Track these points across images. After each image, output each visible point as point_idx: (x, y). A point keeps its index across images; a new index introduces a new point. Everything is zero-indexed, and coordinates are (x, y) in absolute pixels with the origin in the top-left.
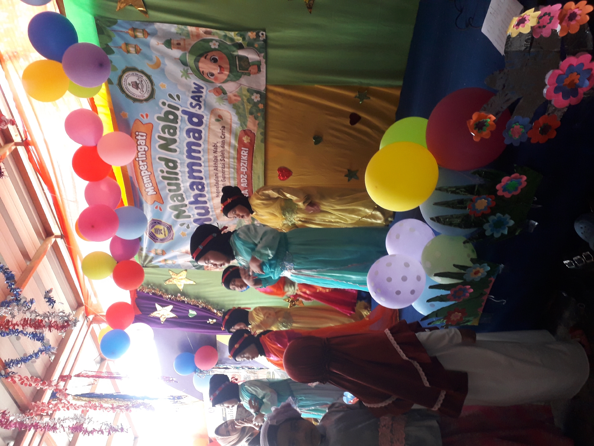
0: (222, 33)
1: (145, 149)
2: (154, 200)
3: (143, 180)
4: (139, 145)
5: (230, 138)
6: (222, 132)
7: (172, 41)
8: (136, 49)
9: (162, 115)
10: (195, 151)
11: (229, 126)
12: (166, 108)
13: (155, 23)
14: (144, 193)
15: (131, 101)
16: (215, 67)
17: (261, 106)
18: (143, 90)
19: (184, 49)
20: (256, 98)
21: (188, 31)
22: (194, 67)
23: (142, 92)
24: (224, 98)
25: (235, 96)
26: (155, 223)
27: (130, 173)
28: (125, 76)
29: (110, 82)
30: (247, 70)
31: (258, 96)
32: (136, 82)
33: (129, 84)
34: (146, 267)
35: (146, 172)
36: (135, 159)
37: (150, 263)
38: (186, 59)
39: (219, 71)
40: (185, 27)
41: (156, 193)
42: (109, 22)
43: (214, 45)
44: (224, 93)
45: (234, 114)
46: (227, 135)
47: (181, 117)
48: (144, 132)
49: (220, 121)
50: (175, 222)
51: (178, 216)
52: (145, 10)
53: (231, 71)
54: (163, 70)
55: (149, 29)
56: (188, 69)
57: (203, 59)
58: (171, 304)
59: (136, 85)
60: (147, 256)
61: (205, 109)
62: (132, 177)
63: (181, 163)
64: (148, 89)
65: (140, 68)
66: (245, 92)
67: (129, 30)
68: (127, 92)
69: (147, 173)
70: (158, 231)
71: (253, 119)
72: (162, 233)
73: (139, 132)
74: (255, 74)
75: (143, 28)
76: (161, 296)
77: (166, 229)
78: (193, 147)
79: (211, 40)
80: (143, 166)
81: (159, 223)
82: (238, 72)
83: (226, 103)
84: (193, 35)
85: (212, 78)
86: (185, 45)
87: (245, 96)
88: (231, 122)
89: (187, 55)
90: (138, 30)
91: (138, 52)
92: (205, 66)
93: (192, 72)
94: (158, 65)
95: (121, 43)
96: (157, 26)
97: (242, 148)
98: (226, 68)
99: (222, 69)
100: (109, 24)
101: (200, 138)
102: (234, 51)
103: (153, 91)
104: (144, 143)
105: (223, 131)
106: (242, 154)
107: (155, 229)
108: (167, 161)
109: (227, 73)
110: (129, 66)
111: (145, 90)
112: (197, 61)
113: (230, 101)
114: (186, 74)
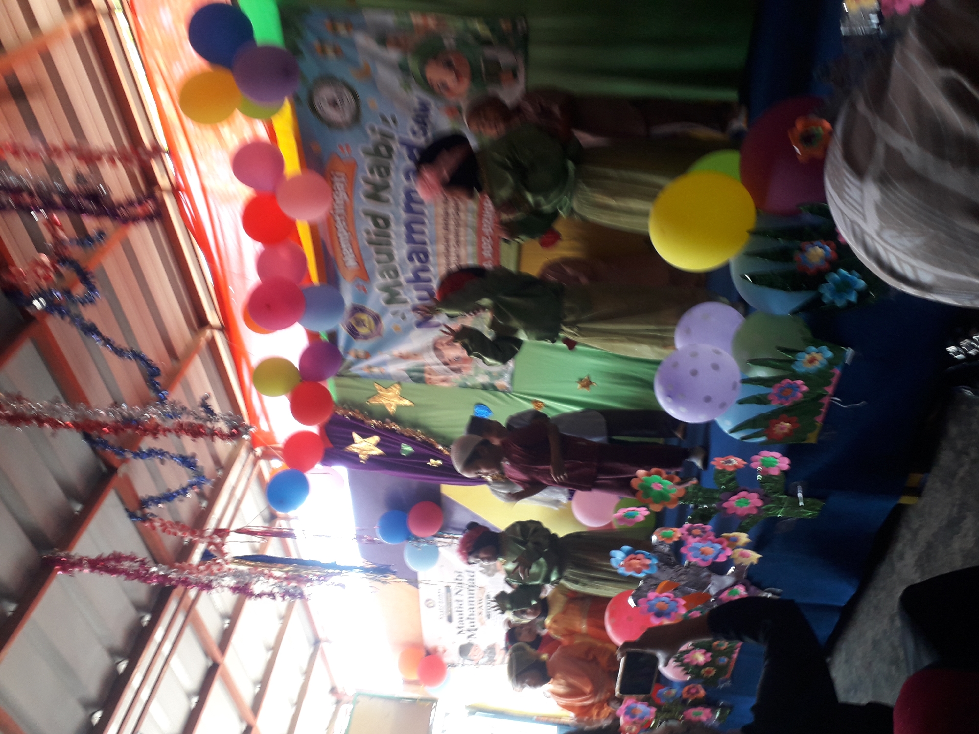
0: (461, 22)
1: (343, 196)
2: (355, 276)
3: (340, 243)
4: (335, 191)
7: (388, 36)
9: (370, 147)
12: (376, 137)
14: (341, 263)
16: (449, 74)
18: (344, 110)
19: (404, 48)
21: (411, 21)
22: (419, 75)
23: (341, 113)
26: (356, 309)
27: (323, 234)
28: (317, 88)
29: (296, 99)
30: (496, 77)
33: (325, 102)
34: (341, 375)
35: (344, 231)
36: (330, 212)
37: (347, 371)
38: (407, 63)
39: (454, 81)
41: (359, 264)
43: (448, 40)
47: (398, 150)
50: (385, 310)
51: (389, 302)
53: (472, 80)
54: (373, 80)
55: (354, 19)
57: (432, 62)
58: (376, 433)
59: (333, 103)
62: (325, 239)
63: (395, 220)
64: (350, 107)
68: (321, 113)
70: (360, 323)
72: (365, 326)
73: (335, 171)
74: (508, 82)
76: (362, 422)
77: (371, 320)
80: (340, 223)
81: (361, 311)
82: (483, 79)
84: (418, 30)
86: (405, 41)
89: (409, 55)
90: (339, 21)
92: (435, 73)
93: (415, 82)
94: (366, 73)
95: (314, 40)
96: (365, 13)
98: (466, 75)
99: (459, 77)
103: (358, 111)
104: (343, 189)
107: (355, 319)
108: (375, 217)
109: (465, 81)
112: (422, 63)
114: (406, 84)
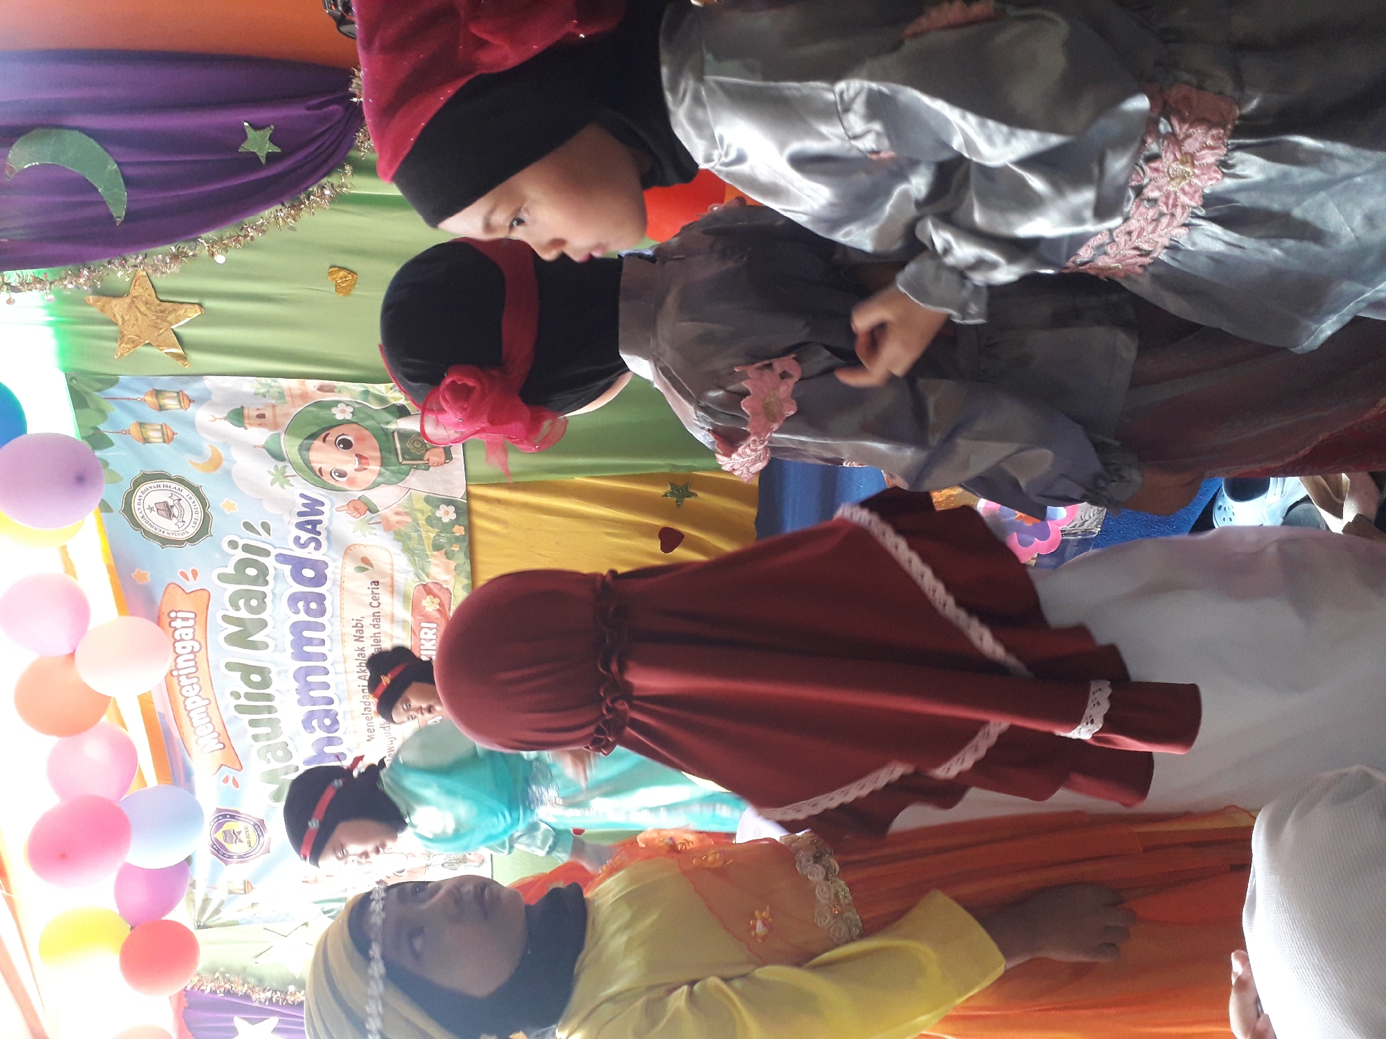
0: (358, 387)
1: (193, 647)
2: (219, 765)
3: (191, 719)
4: (179, 641)
5: (392, 604)
6: (373, 593)
7: (246, 412)
8: (163, 434)
9: (230, 570)
10: (310, 642)
11: (388, 580)
12: (240, 554)
13: (203, 377)
14: (195, 749)
15: (156, 545)
16: (349, 459)
17: (459, 531)
18: (184, 520)
19: (275, 426)
20: (447, 514)
21: (279, 388)
22: (300, 461)
23: (181, 524)
24: (375, 521)
25: (398, 513)
26: (225, 816)
27: (161, 705)
28: (138, 493)
29: (105, 507)
30: (421, 458)
31: (452, 509)
32: (166, 503)
33: (151, 509)
34: (205, 927)
35: (198, 699)
36: (171, 672)
37: (217, 917)
38: (280, 446)
39: (357, 466)
40: (275, 381)
41: (224, 747)
42: (99, 381)
43: (340, 414)
44: (373, 510)
45: (399, 552)
46: (385, 598)
47: (275, 568)
48: (190, 610)
49: (368, 569)
52: (180, 351)
53: (383, 464)
54: (228, 473)
55: (192, 389)
57: (318, 443)
58: (274, 1013)
59: (167, 510)
60: (206, 901)
61: (329, 548)
62: (164, 715)
63: (279, 673)
64: (194, 516)
65: (173, 474)
66: (422, 505)
67: (146, 394)
68: (147, 526)
69: (200, 702)
70: (233, 836)
71: (444, 559)
72: (241, 841)
73: (176, 612)
74: (439, 465)
75: (178, 390)
76: (247, 996)
77: (251, 829)
78: (307, 634)
79: (336, 403)
80: (190, 688)
81: (233, 817)
82: (401, 464)
83: (379, 530)
84: (292, 396)
85: (341, 482)
86: (275, 416)
87: (422, 512)
88: (392, 569)
89: (283, 436)
90: (168, 395)
91: (168, 438)
92: (326, 457)
93: (295, 473)
94: (215, 463)
95: (129, 422)
96: (209, 382)
97: (423, 625)
98: (374, 458)
99: (363, 461)
100: (99, 386)
101: (322, 612)
102: (388, 423)
103: (206, 519)
104: (191, 636)
105: (375, 591)
106: (422, 635)
107: (224, 832)
108: (246, 671)
109: (375, 467)
110: (149, 470)
111: (187, 518)
112: (305, 449)
113: (387, 526)
114: (283, 478)
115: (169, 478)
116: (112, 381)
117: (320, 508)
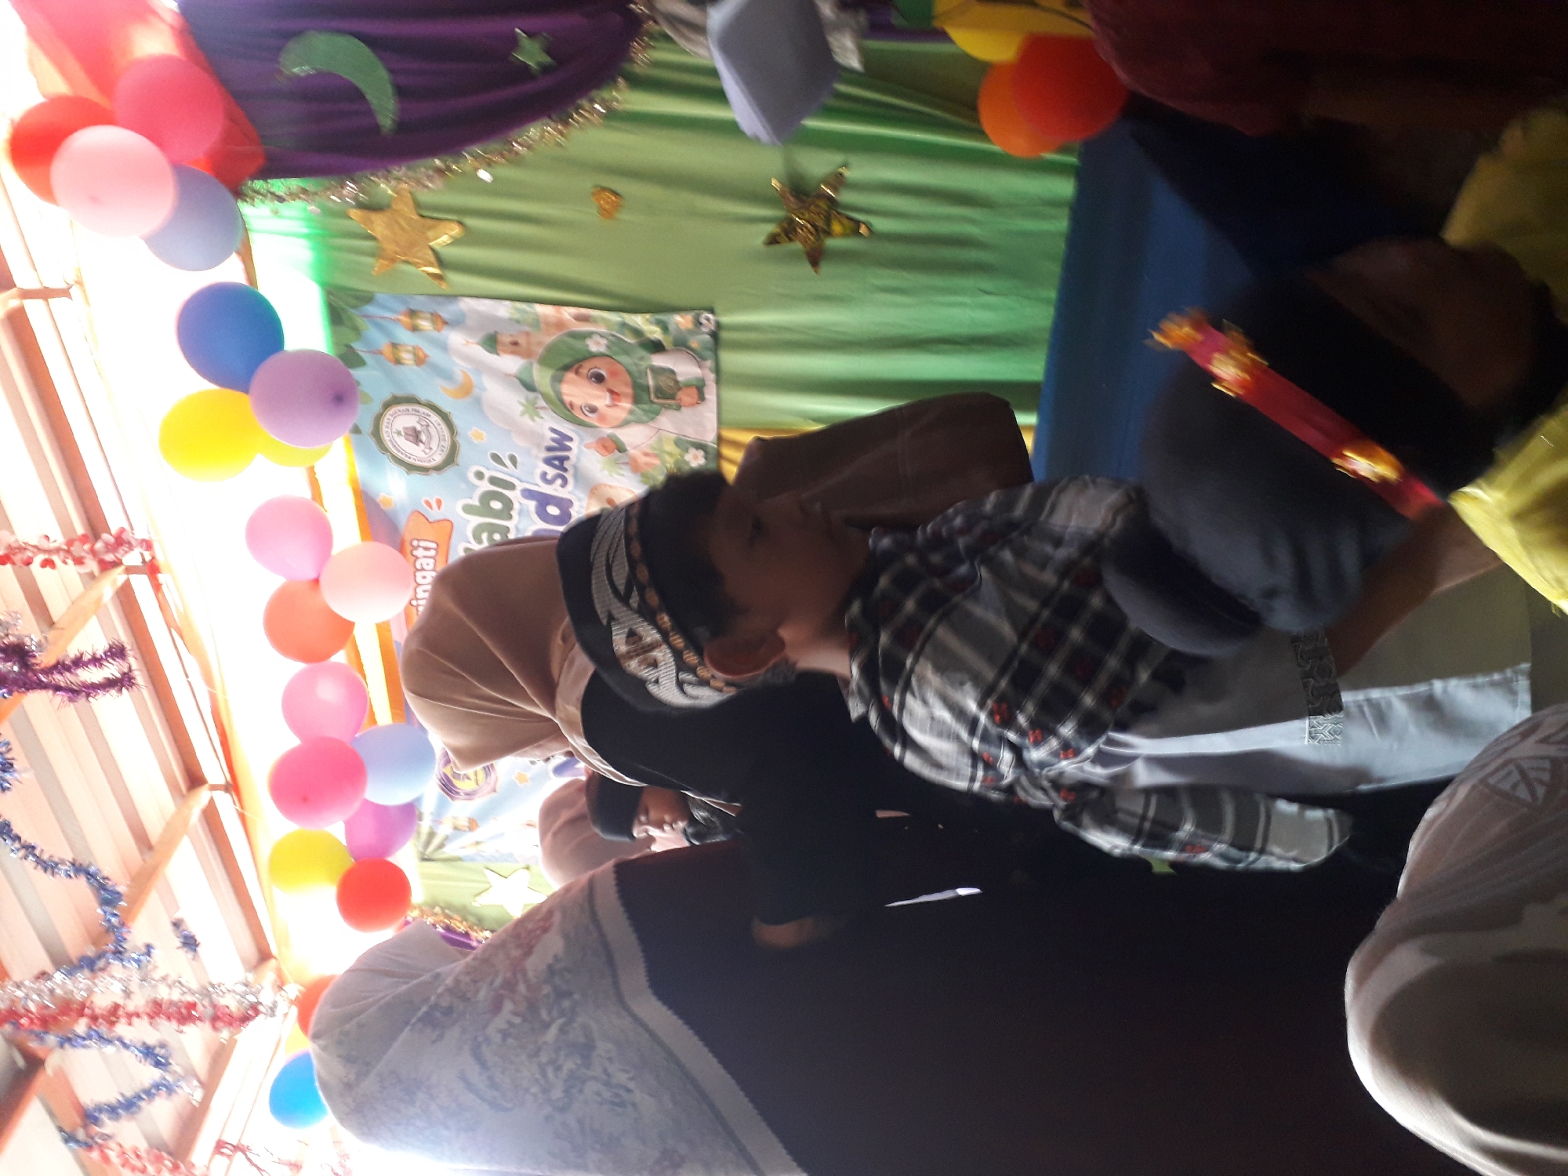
4: (419, 570)
8: (415, 354)
9: (475, 502)
13: (459, 298)
15: (403, 471)
16: (601, 393)
18: (431, 446)
19: (527, 354)
21: (536, 314)
22: (552, 394)
23: (427, 451)
24: (622, 461)
25: (646, 455)
27: (398, 635)
28: (388, 415)
30: (673, 397)
32: (414, 429)
33: (399, 433)
34: (429, 859)
36: (410, 602)
37: (440, 851)
38: (532, 376)
39: (608, 402)
40: (531, 307)
42: (357, 298)
43: (596, 346)
44: (621, 449)
48: (432, 540)
52: (438, 271)
53: (635, 401)
55: (447, 311)
56: (536, 398)
57: (570, 376)
59: (415, 436)
60: (432, 835)
61: (576, 485)
64: (442, 442)
65: (423, 397)
67: (401, 313)
68: (394, 451)
72: (469, 778)
74: (692, 405)
75: (431, 311)
79: (590, 335)
82: (652, 402)
84: (548, 324)
85: (592, 419)
89: (535, 366)
91: (420, 360)
92: (578, 391)
93: (545, 405)
96: (467, 304)
98: (626, 395)
99: (615, 397)
100: (354, 302)
102: (642, 359)
103: (454, 448)
107: (453, 767)
109: (626, 405)
110: (400, 393)
111: (434, 445)
112: (557, 380)
113: (634, 466)
114: (532, 410)
115: (419, 403)
116: (367, 299)
117: (568, 443)
